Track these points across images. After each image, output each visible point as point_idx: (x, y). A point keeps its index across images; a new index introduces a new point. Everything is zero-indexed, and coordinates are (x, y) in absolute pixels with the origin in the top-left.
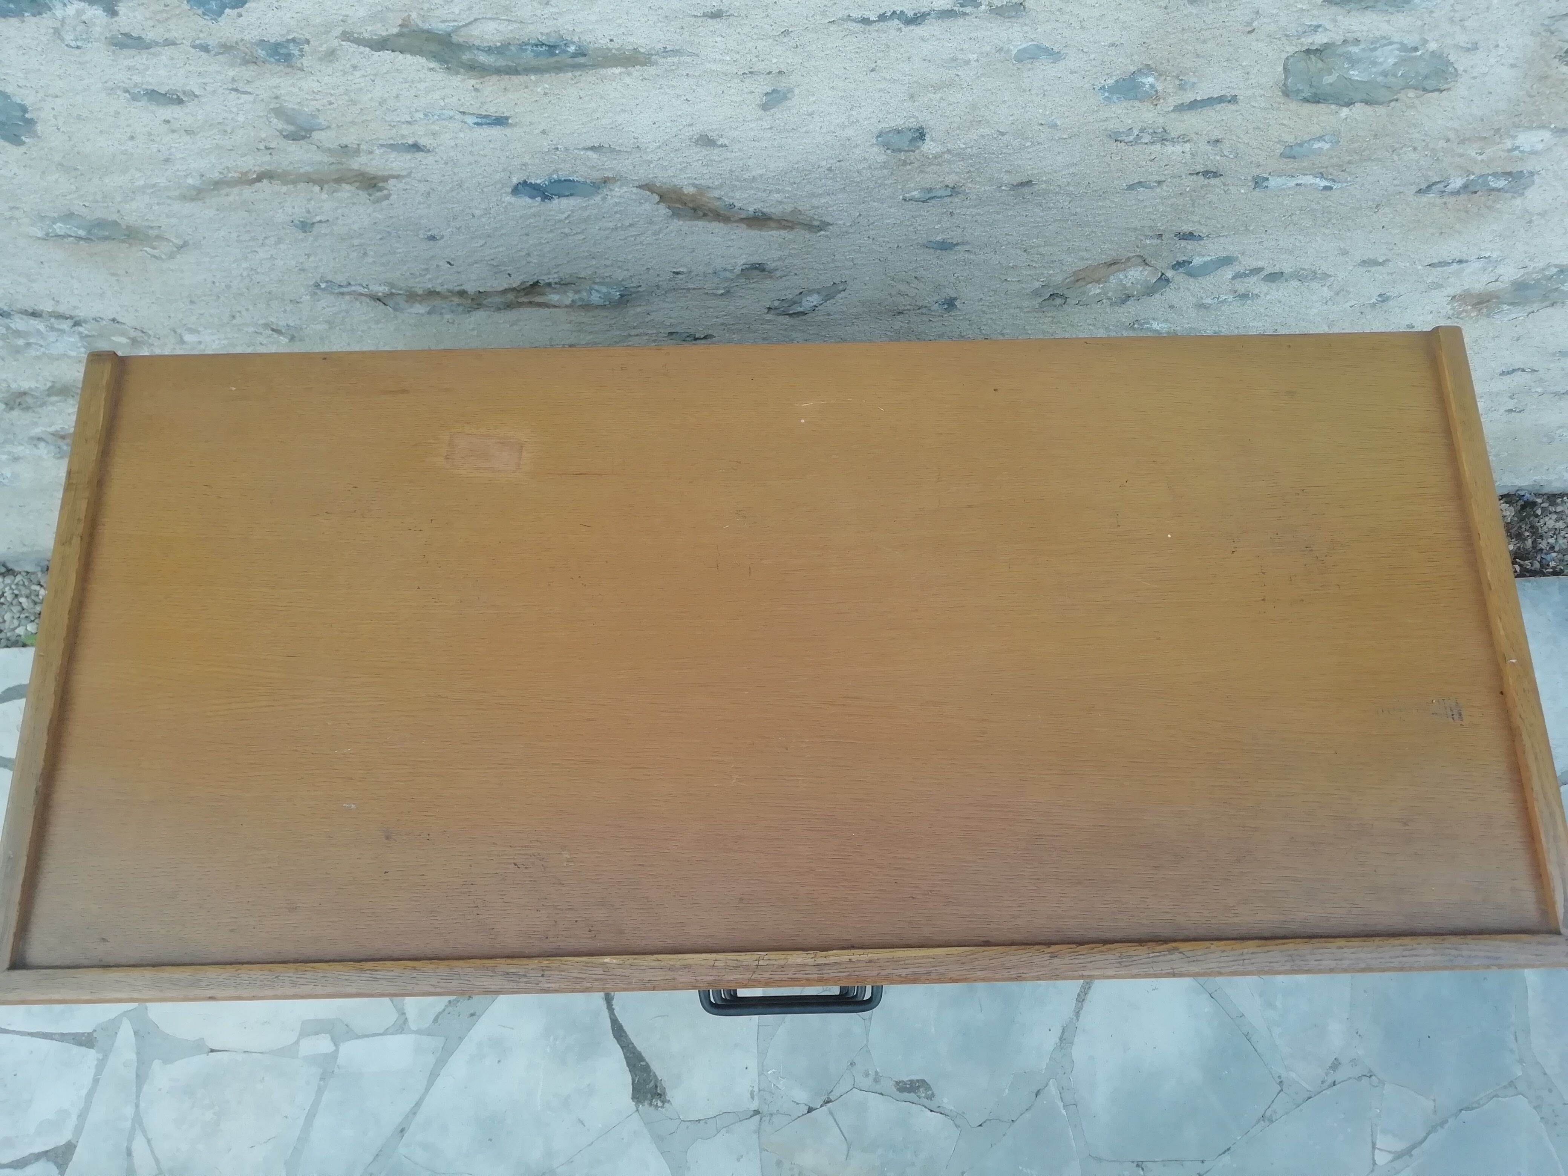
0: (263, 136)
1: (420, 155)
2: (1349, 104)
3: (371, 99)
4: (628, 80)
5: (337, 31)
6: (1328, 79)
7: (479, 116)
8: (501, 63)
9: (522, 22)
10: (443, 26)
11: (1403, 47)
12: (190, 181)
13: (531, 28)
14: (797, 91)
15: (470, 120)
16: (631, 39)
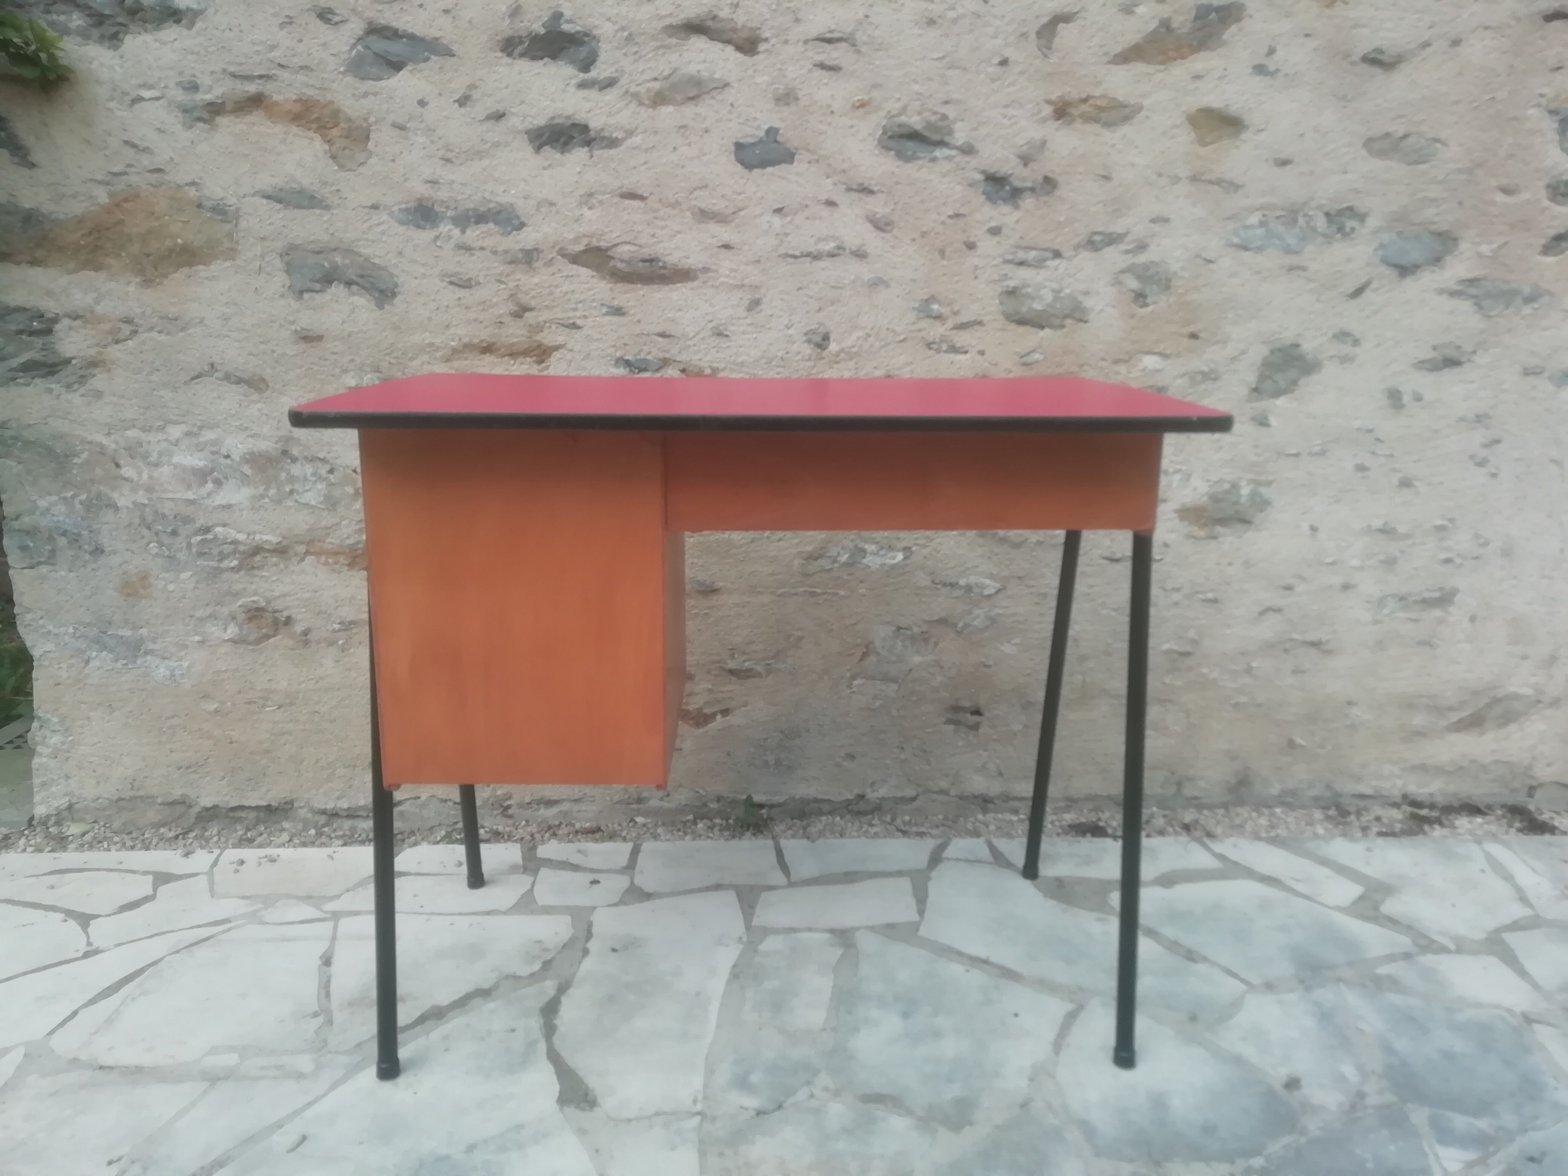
0: (501, 312)
1: (574, 331)
2: (1042, 327)
3: (561, 292)
4: (684, 290)
5: (557, 248)
6: (1024, 309)
7: (609, 307)
8: (627, 270)
9: (641, 246)
10: (605, 244)
11: (1053, 291)
12: (452, 343)
13: (644, 250)
14: (764, 300)
15: (604, 310)
16: (689, 261)
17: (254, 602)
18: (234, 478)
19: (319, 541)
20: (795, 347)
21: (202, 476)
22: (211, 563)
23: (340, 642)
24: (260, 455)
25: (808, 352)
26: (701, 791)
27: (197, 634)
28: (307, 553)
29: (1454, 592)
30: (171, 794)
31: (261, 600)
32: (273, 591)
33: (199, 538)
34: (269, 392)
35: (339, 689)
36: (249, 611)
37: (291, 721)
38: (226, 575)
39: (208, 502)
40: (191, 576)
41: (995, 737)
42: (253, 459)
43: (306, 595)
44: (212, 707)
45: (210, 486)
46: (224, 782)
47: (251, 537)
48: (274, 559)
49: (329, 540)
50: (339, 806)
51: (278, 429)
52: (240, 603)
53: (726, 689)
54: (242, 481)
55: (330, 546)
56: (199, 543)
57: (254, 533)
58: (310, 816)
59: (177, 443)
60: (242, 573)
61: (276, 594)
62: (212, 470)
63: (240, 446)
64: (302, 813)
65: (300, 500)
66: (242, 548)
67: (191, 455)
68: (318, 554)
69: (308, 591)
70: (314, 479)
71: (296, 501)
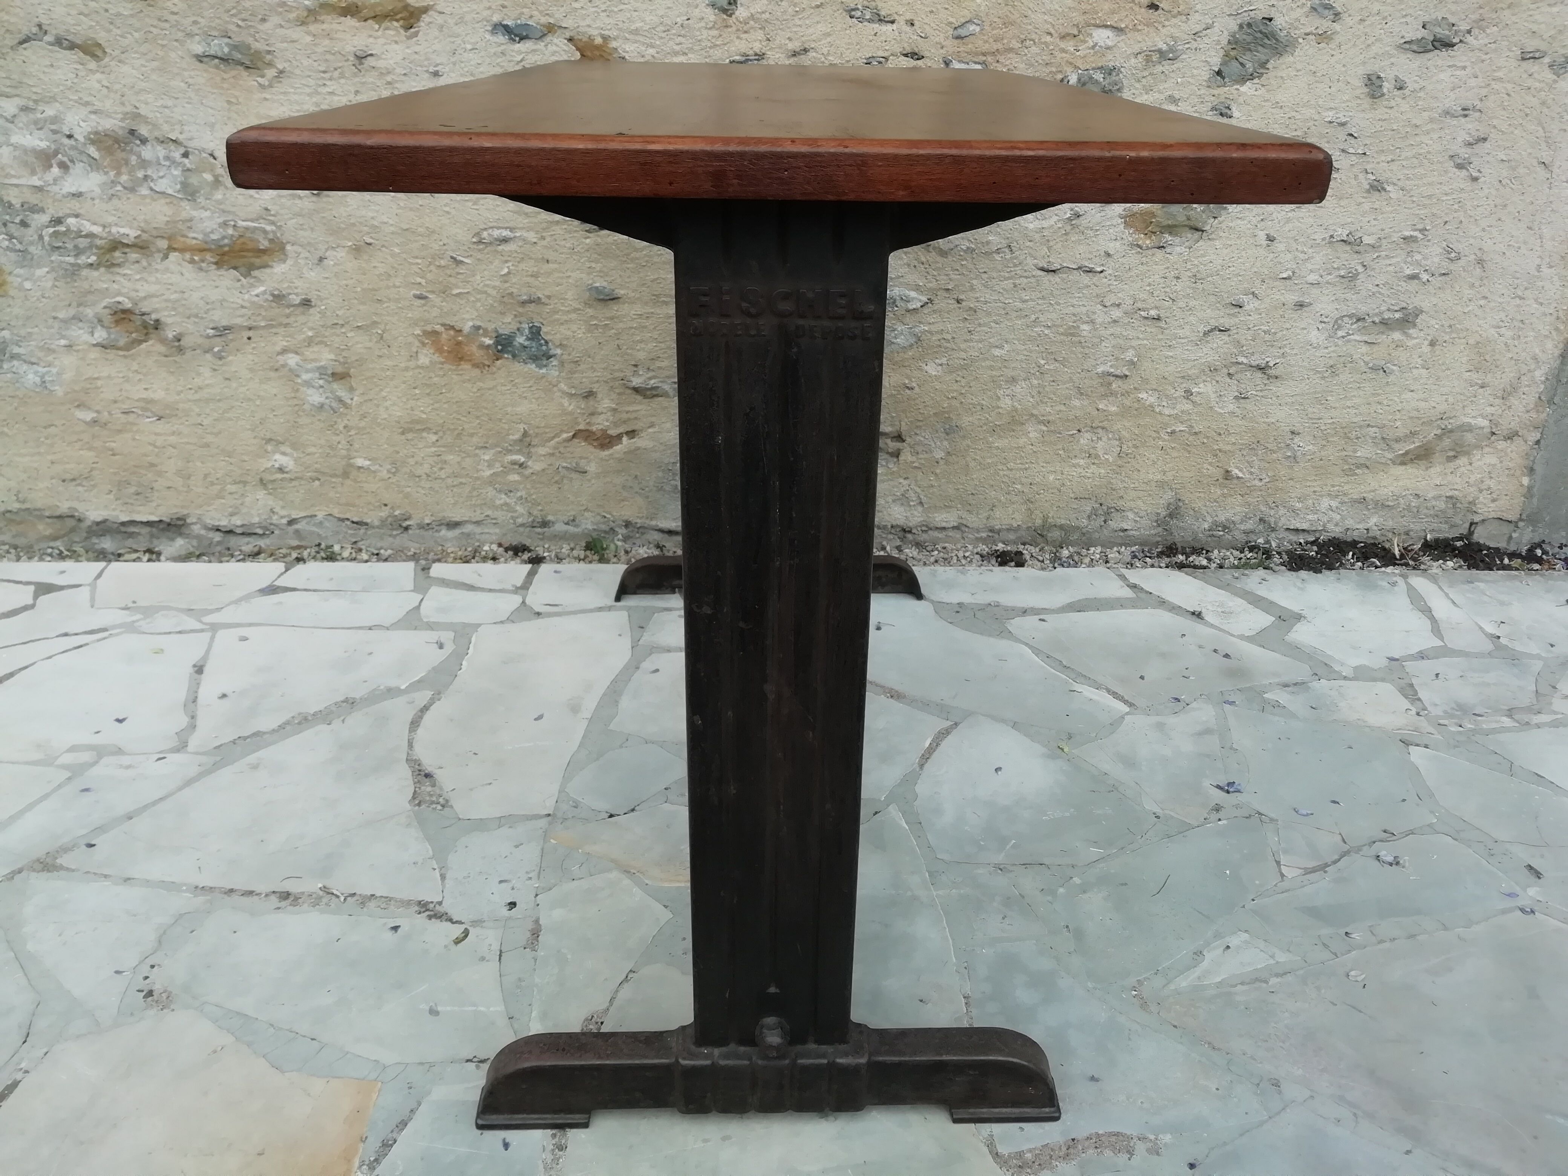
17: (119, 303)
18: (82, 161)
19: (183, 236)
20: (697, 13)
21: (46, 158)
22: (67, 259)
23: (216, 349)
24: (106, 135)
25: (712, 18)
26: (608, 516)
27: (63, 337)
28: (171, 249)
29: (1418, 312)
30: (58, 507)
31: (126, 300)
32: (137, 291)
33: (51, 230)
34: (107, 60)
35: (219, 400)
36: (115, 313)
37: (173, 433)
38: (85, 272)
39: (55, 189)
40: (48, 272)
41: (915, 465)
42: (98, 139)
43: (174, 297)
44: (89, 416)
45: (55, 170)
46: (111, 496)
47: (107, 230)
48: (134, 256)
49: (191, 235)
50: (232, 522)
51: (123, 104)
52: (104, 304)
53: (630, 408)
54: (90, 165)
55: (194, 242)
56: (51, 236)
57: (110, 225)
58: (203, 532)
59: (12, 120)
60: (102, 270)
61: (142, 294)
62: (56, 153)
63: (82, 124)
64: (197, 529)
65: (154, 188)
66: (99, 242)
67: (31, 134)
68: (182, 250)
69: (176, 292)
70: (167, 163)
71: (152, 189)
